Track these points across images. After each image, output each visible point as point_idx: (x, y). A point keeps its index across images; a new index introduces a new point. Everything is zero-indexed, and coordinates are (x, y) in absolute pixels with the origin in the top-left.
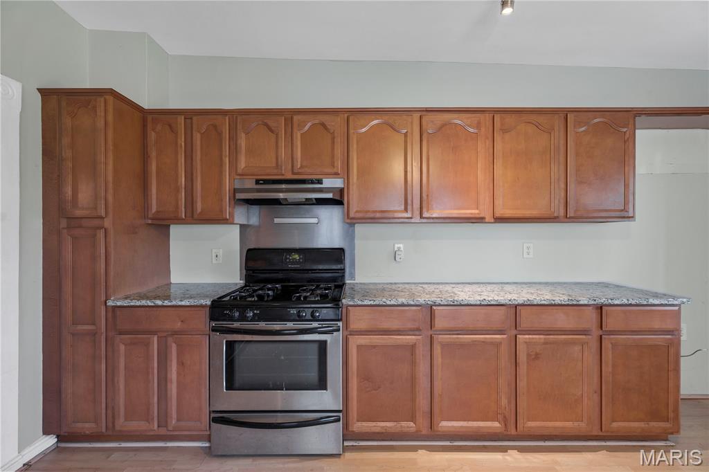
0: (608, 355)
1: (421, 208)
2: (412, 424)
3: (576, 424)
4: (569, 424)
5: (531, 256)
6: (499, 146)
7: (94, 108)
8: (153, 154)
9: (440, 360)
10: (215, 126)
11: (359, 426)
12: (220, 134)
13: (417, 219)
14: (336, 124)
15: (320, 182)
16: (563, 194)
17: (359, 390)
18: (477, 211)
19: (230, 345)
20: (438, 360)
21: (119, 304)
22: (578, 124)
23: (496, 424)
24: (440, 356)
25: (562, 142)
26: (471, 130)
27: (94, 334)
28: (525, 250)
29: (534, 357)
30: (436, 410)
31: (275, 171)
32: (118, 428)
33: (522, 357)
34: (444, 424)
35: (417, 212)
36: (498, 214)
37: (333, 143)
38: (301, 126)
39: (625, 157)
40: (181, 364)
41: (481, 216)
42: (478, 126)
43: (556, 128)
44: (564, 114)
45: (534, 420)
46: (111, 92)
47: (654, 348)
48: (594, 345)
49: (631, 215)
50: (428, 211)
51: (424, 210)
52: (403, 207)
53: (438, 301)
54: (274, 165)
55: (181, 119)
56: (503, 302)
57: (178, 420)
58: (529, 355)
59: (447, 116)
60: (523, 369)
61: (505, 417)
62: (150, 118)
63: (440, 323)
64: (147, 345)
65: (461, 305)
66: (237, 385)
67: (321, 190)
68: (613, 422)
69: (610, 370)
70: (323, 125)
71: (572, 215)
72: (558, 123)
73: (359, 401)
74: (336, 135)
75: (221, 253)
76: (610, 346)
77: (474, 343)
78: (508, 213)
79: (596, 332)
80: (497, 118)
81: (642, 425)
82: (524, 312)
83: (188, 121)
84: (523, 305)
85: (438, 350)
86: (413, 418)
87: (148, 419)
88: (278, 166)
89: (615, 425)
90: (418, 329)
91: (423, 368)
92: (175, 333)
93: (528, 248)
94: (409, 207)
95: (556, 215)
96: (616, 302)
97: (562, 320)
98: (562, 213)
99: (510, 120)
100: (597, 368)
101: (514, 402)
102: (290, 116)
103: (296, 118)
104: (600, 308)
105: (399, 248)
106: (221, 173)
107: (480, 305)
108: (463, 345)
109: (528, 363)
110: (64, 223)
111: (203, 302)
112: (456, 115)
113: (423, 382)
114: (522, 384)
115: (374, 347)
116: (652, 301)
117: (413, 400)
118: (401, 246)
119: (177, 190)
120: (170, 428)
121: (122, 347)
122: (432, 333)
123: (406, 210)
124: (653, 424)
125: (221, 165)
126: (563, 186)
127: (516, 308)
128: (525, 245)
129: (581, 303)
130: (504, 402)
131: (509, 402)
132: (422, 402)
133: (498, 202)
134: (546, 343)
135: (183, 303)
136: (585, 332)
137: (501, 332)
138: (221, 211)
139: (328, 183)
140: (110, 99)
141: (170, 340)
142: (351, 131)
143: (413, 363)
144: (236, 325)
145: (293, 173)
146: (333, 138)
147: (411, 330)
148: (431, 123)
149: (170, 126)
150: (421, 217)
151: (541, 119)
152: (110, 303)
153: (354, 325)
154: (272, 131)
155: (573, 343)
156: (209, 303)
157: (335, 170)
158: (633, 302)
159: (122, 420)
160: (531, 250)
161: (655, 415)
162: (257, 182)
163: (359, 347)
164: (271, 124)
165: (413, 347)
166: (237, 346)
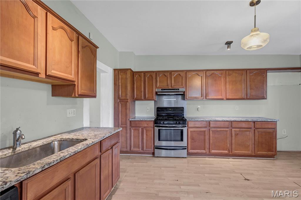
0: (257, 134)
1: (206, 96)
2: (204, 151)
3: (248, 152)
4: (246, 152)
5: (238, 109)
6: (227, 79)
7: (126, 73)
8: (135, 83)
9: (212, 135)
10: (151, 75)
11: (191, 151)
12: (152, 77)
13: (205, 99)
14: (183, 74)
15: (178, 89)
16: (246, 92)
17: (191, 142)
18: (221, 97)
19: (159, 130)
20: (211, 135)
21: (132, 120)
22: (250, 73)
23: (227, 151)
24: (212, 134)
25: (246, 78)
26: (220, 75)
27: (126, 127)
28: (236, 108)
29: (237, 135)
30: (211, 148)
31: (167, 87)
32: (132, 150)
33: (233, 135)
34: (213, 151)
35: (205, 97)
36: (227, 98)
37: (182, 79)
38: (174, 75)
39: (264, 82)
40: (147, 135)
41: (223, 98)
42: (222, 74)
43: (244, 74)
44: (246, 70)
45: (237, 150)
46: (130, 69)
47: (269, 133)
48: (253, 131)
49: (266, 98)
50: (208, 97)
51: (207, 97)
52: (201, 96)
53: (211, 120)
54: (166, 85)
55: (142, 74)
56: (228, 120)
57: (146, 148)
58: (235, 134)
59: (213, 72)
60: (234, 137)
61: (229, 149)
62: (134, 74)
63: (211, 125)
64: (139, 130)
65: (217, 121)
66: (161, 139)
67: (178, 92)
68: (258, 151)
69: (257, 138)
70: (180, 75)
71: (248, 98)
72: (244, 73)
73: (191, 145)
74: (183, 77)
75: (149, 108)
76: (257, 132)
77: (221, 131)
78: (230, 97)
79: (253, 129)
80: (227, 72)
81: (266, 153)
82: (234, 123)
83: (144, 74)
84: (233, 121)
85: (211, 132)
86: (205, 150)
87: (139, 148)
88: (167, 85)
89: (258, 152)
90: (206, 127)
91: (207, 137)
92: (145, 127)
93: (237, 107)
94: (203, 96)
95: (244, 98)
96: (259, 121)
97: (244, 125)
98: (246, 97)
99: (231, 72)
100: (254, 138)
101: (231, 146)
102: (171, 72)
103: (172, 73)
104: (254, 122)
105: (199, 107)
106: (153, 87)
107: (222, 121)
108: (217, 131)
109: (235, 136)
110: (119, 100)
111: (152, 120)
112: (215, 71)
113: (207, 141)
114: (233, 141)
115: (195, 131)
116: (268, 120)
117: (205, 145)
118: (199, 106)
119: (141, 92)
120: (144, 150)
121: (133, 130)
122: (209, 128)
123: (202, 97)
124: (269, 152)
125: (153, 85)
126: (246, 90)
127: (232, 122)
128: (236, 106)
129: (249, 121)
130: (228, 145)
131: (230, 146)
132: (207, 146)
133: (227, 95)
134: (240, 131)
135: (147, 120)
136: (250, 128)
137: (228, 128)
138: (153, 97)
139: (181, 90)
140: (130, 71)
141: (144, 129)
142: (187, 76)
143: (205, 136)
144: (161, 125)
145: (171, 87)
146: (182, 78)
147: (204, 127)
148: (208, 73)
149: (140, 76)
150: (206, 99)
151: (240, 72)
152: (130, 120)
153: (190, 126)
154: (166, 76)
155: (247, 131)
156: (154, 120)
157: (183, 86)
158: (263, 121)
159: (133, 148)
160: (238, 108)
161: (269, 150)
162: (162, 90)
163: (191, 131)
164: (166, 74)
165: (205, 131)
166: (161, 130)
